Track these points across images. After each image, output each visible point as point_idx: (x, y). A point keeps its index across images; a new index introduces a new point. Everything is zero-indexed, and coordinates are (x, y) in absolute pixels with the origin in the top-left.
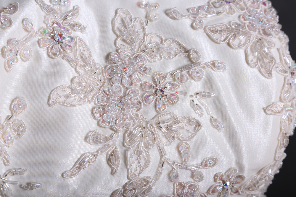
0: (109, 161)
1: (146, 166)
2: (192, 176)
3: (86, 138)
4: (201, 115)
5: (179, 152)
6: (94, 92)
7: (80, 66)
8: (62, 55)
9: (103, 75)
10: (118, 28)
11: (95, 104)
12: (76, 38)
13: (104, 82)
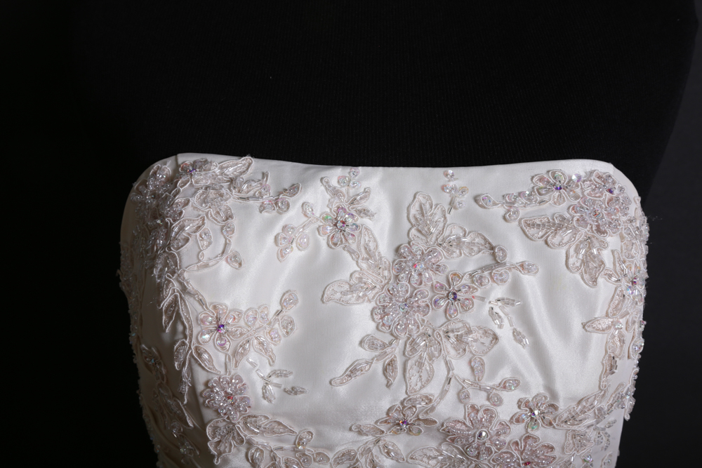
0: (385, 370)
1: (428, 381)
2: (488, 399)
3: (361, 343)
4: (500, 327)
5: (472, 369)
6: (376, 290)
7: (363, 259)
8: (343, 245)
9: (389, 270)
10: (414, 216)
11: (376, 304)
12: (362, 225)
13: (390, 279)
